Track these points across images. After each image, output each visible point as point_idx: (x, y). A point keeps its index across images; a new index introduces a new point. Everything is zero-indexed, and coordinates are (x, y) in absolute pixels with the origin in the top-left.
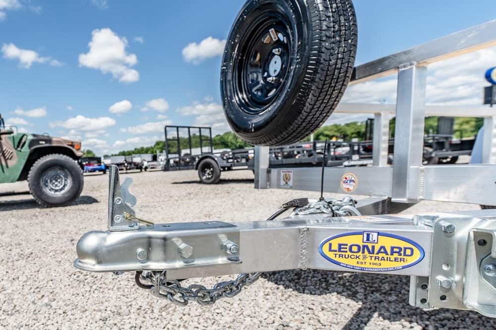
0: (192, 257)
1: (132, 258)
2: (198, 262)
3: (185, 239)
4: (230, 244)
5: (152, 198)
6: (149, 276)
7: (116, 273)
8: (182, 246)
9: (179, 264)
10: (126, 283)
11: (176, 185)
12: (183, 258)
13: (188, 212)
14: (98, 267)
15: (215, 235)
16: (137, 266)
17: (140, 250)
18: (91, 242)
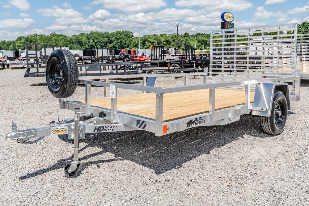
0: (28, 136)
1: (17, 137)
2: (29, 136)
3: (26, 133)
4: (35, 133)
5: (16, 101)
6: (20, 140)
7: (13, 140)
8: (26, 134)
9: (25, 137)
10: (6, 150)
11: (34, 87)
12: (26, 136)
13: (39, 111)
14: (10, 139)
15: (32, 132)
16: (17, 138)
17: (18, 136)
18: (9, 135)
